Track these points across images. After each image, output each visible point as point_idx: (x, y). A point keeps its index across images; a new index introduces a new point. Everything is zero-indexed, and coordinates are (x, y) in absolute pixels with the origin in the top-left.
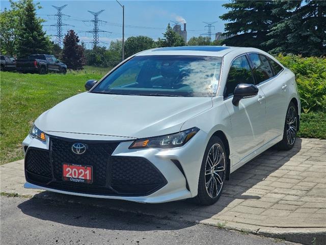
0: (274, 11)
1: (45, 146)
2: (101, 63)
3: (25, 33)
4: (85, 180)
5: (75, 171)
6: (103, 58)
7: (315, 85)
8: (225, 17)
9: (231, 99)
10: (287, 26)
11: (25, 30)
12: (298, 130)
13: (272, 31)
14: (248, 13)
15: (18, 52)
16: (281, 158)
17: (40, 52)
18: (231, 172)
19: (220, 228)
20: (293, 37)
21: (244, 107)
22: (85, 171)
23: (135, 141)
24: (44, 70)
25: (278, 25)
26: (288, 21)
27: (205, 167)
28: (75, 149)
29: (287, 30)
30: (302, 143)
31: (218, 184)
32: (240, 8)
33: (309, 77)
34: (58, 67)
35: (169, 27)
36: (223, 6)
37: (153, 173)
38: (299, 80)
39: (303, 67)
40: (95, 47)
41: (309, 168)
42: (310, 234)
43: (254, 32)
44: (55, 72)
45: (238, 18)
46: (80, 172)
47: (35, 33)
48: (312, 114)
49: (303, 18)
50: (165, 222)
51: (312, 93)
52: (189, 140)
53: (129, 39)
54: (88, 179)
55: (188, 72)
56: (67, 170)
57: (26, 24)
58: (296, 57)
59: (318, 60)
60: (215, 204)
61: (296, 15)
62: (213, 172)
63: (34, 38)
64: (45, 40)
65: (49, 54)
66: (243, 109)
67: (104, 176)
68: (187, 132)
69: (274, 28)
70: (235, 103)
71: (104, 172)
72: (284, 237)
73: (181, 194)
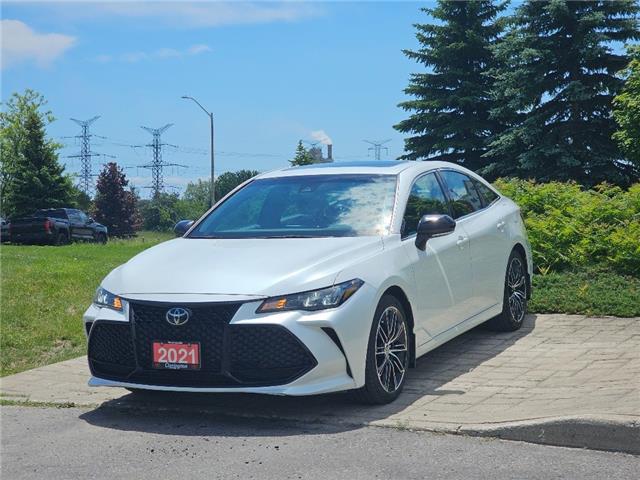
0: (493, 112)
1: (123, 318)
2: (169, 224)
3: (24, 171)
4: (190, 365)
5: (172, 353)
6: (173, 216)
7: (557, 227)
8: (405, 127)
9: (412, 239)
10: (518, 140)
11: (24, 163)
12: (528, 298)
13: (491, 148)
14: (447, 119)
15: (12, 206)
16: (500, 342)
17: (53, 205)
18: (417, 356)
19: (401, 429)
20: (530, 159)
21: (435, 252)
22: (189, 351)
23: (266, 300)
24: (64, 237)
25: (502, 138)
26: (519, 131)
27: (375, 341)
28: (171, 318)
29: (519, 146)
30: (537, 321)
31: (397, 371)
32: (432, 109)
33: (547, 215)
34: (90, 232)
35: (301, 148)
36: (399, 106)
37: (296, 349)
38: (529, 221)
39: (538, 200)
40: (157, 195)
41: (545, 352)
42: (536, 426)
43: (459, 152)
44: (85, 240)
45: (429, 126)
46: (180, 352)
47: (45, 168)
48: (555, 275)
49: (547, 124)
50: (315, 426)
51: (552, 241)
52: (349, 297)
53: (222, 178)
54: (193, 362)
55: (347, 205)
56: (160, 351)
57: (26, 153)
58: (524, 183)
59: (563, 187)
60: (395, 402)
61: (532, 118)
62: (388, 351)
63: (43, 178)
64: (63, 182)
65: (72, 206)
66: (432, 256)
67: (218, 357)
68: (344, 286)
69: (495, 143)
70: (421, 245)
71: (218, 351)
72: (499, 434)
73: (339, 383)
